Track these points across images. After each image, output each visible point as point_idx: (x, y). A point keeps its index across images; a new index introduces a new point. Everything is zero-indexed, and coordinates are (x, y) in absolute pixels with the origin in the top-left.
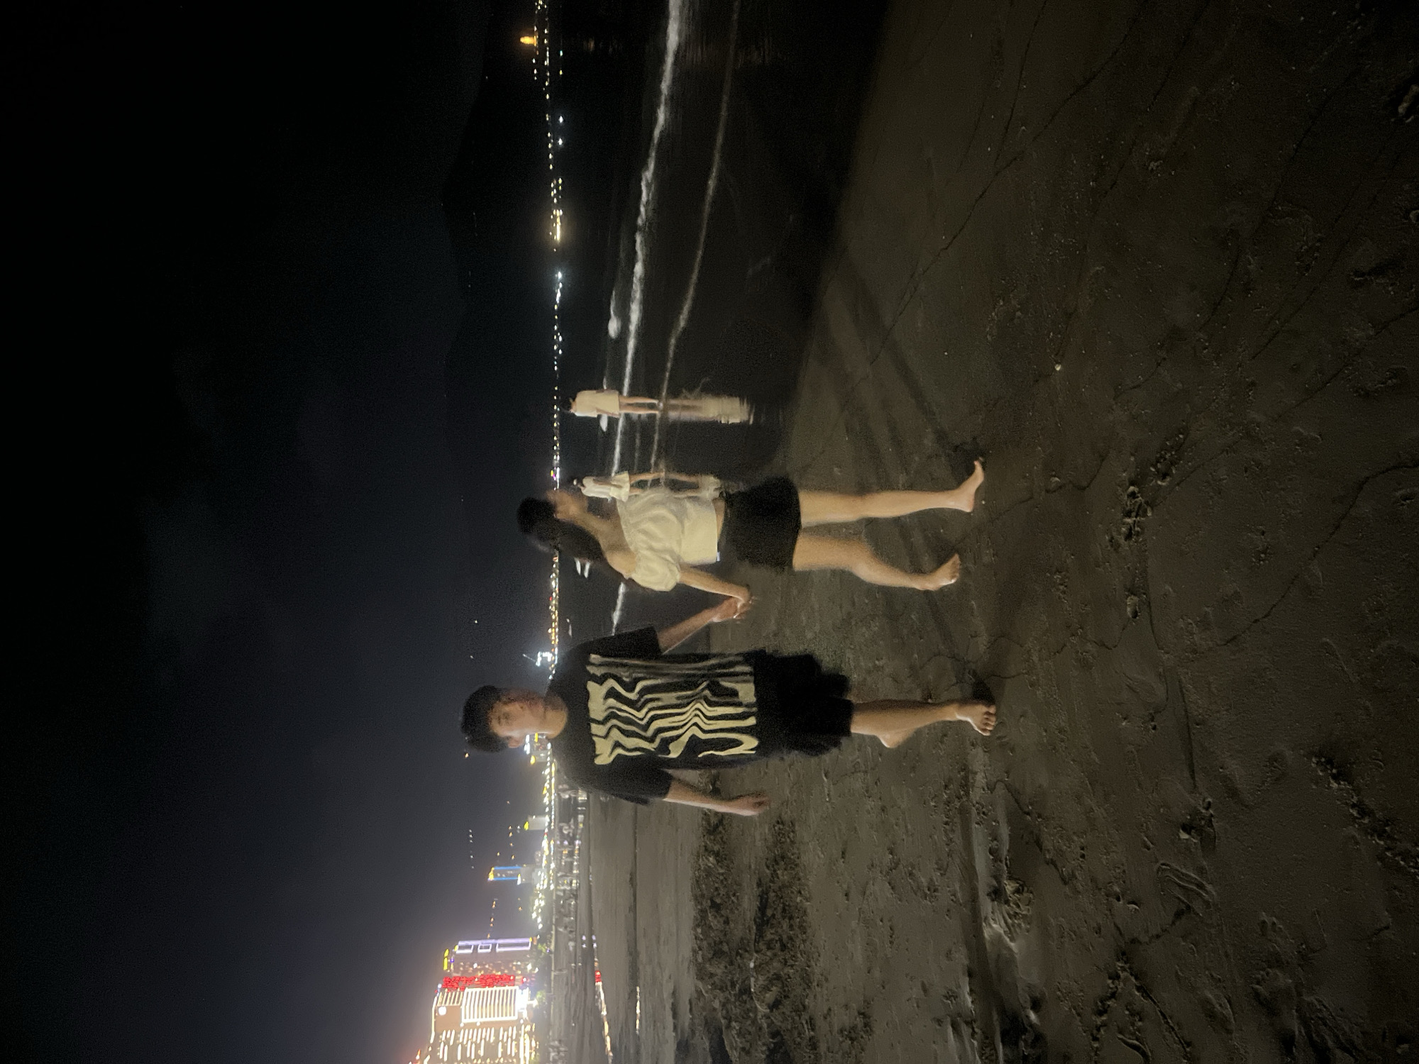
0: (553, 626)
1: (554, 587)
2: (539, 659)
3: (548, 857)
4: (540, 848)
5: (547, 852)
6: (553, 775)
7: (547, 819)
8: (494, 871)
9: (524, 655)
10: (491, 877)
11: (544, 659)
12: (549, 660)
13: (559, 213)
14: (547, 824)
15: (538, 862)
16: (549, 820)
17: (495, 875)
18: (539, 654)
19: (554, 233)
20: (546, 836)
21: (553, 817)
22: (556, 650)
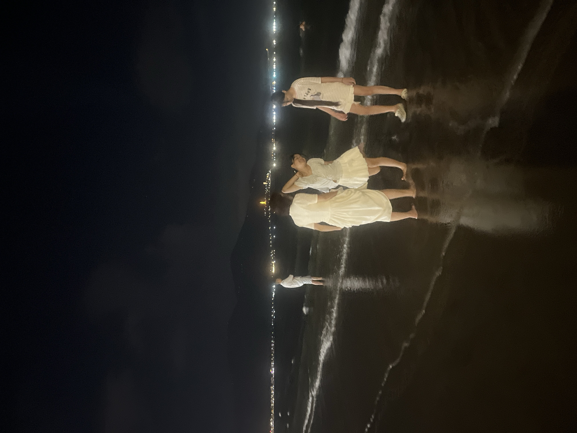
1: (272, 425)
13: (274, 262)
19: (272, 270)
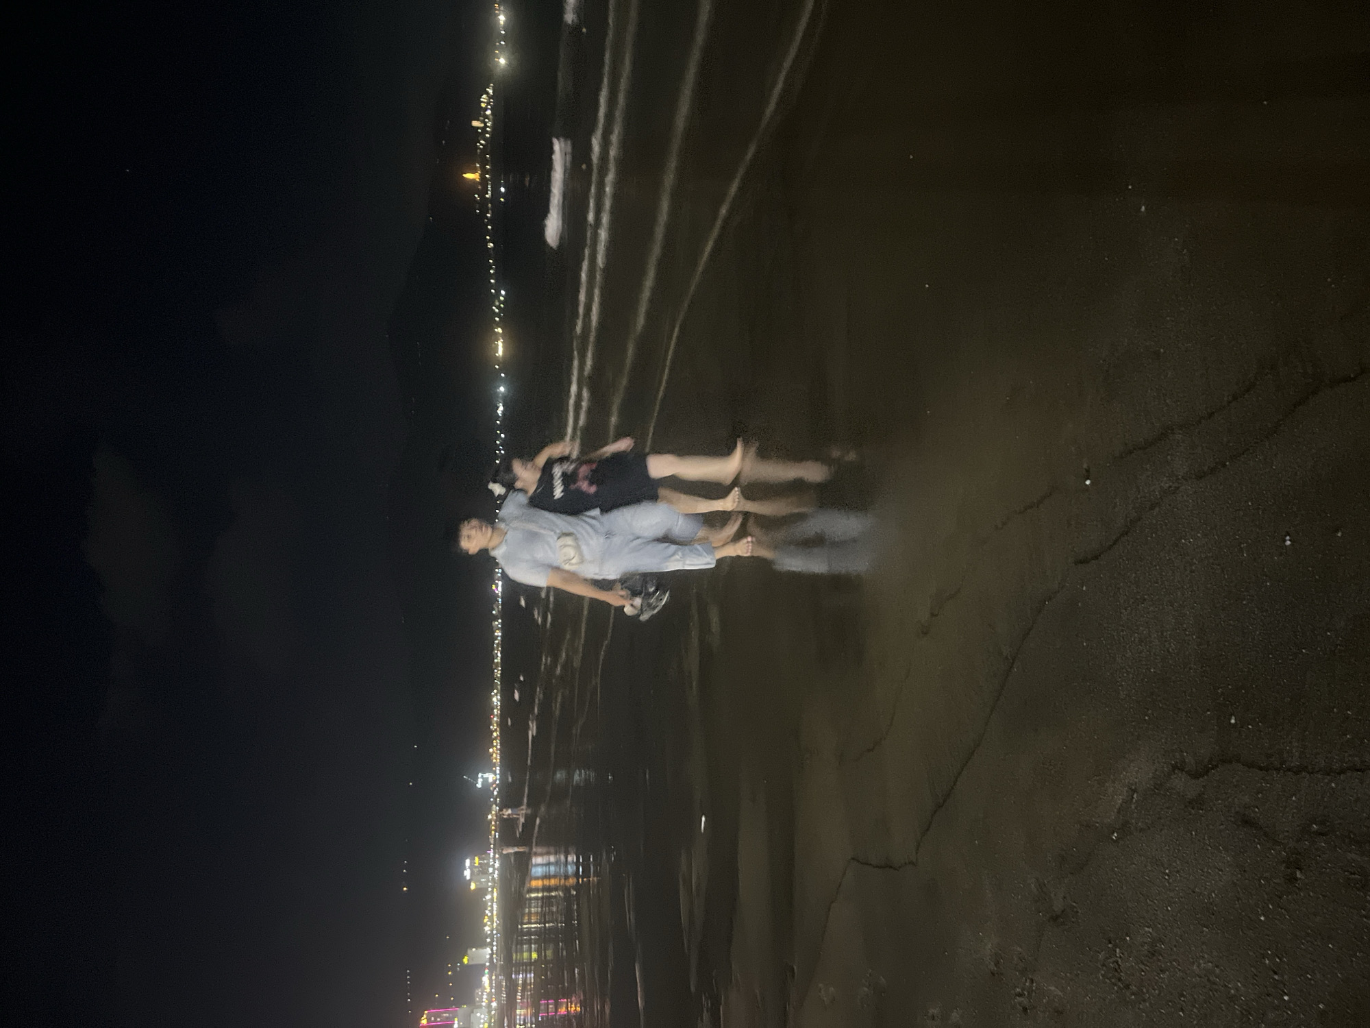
0: (495, 744)
1: (496, 703)
2: (480, 781)
3: (490, 994)
4: (480, 984)
5: (488, 990)
6: (495, 900)
7: (488, 950)
8: (427, 1015)
9: (465, 777)
10: (424, 1022)
11: (486, 780)
12: (490, 780)
14: (488, 957)
15: (478, 1002)
16: (490, 952)
17: (428, 1019)
18: (480, 775)
19: (497, 351)
20: (487, 971)
21: (495, 948)
22: (498, 768)
